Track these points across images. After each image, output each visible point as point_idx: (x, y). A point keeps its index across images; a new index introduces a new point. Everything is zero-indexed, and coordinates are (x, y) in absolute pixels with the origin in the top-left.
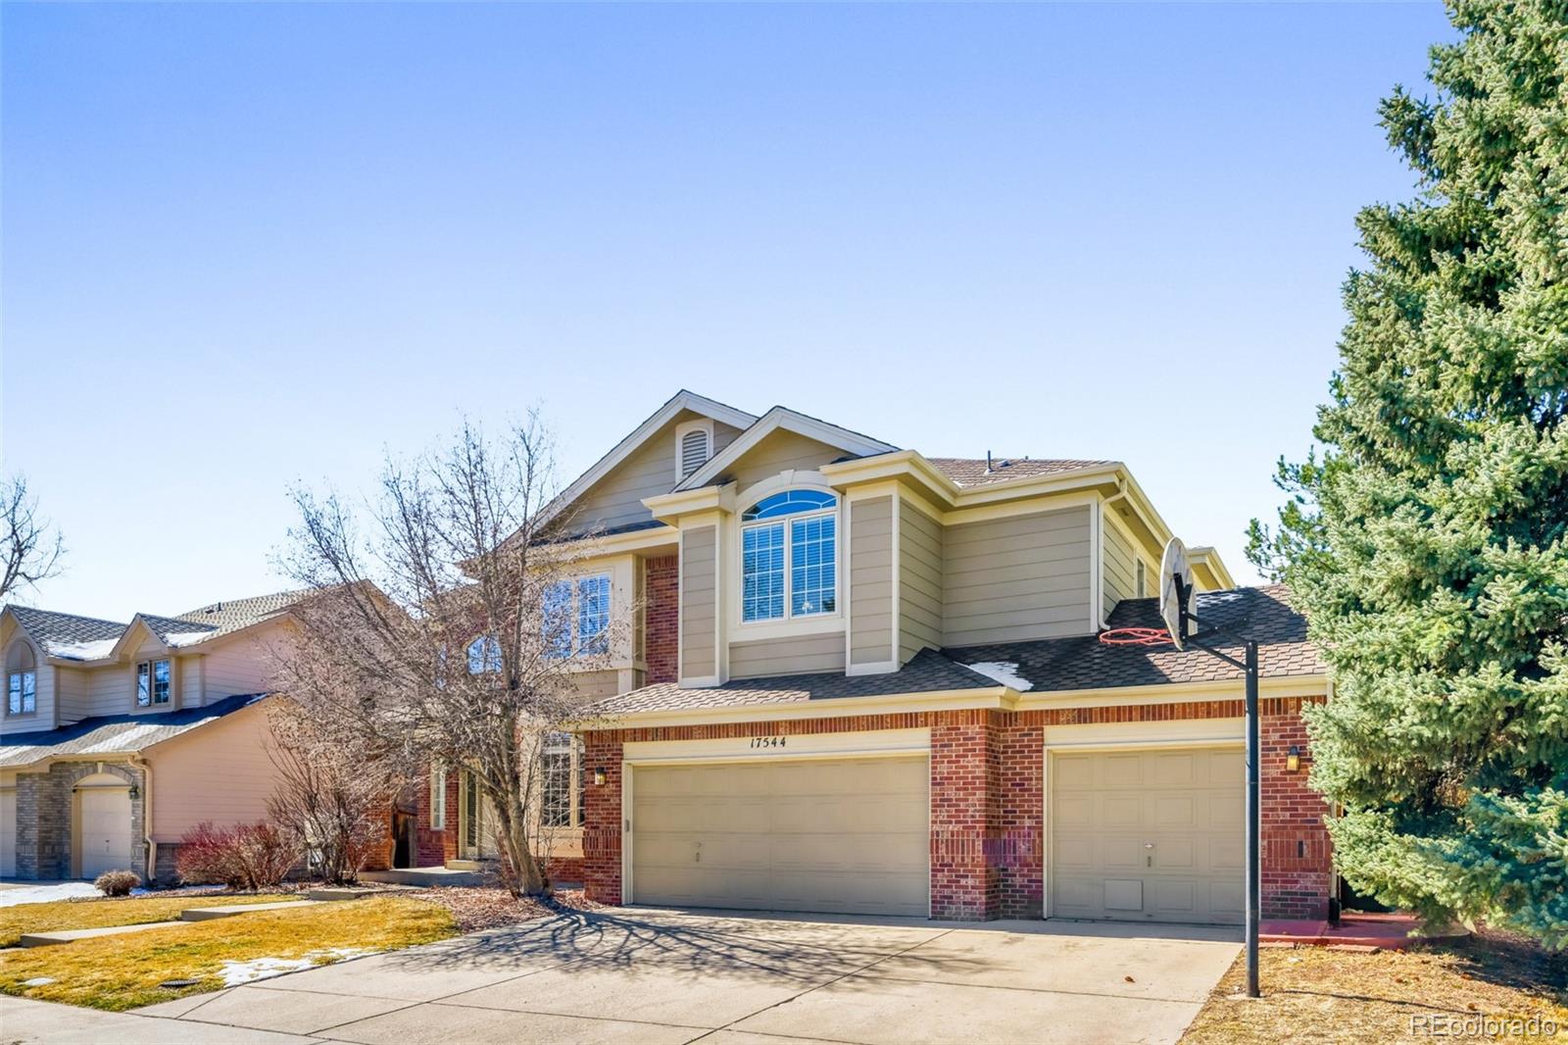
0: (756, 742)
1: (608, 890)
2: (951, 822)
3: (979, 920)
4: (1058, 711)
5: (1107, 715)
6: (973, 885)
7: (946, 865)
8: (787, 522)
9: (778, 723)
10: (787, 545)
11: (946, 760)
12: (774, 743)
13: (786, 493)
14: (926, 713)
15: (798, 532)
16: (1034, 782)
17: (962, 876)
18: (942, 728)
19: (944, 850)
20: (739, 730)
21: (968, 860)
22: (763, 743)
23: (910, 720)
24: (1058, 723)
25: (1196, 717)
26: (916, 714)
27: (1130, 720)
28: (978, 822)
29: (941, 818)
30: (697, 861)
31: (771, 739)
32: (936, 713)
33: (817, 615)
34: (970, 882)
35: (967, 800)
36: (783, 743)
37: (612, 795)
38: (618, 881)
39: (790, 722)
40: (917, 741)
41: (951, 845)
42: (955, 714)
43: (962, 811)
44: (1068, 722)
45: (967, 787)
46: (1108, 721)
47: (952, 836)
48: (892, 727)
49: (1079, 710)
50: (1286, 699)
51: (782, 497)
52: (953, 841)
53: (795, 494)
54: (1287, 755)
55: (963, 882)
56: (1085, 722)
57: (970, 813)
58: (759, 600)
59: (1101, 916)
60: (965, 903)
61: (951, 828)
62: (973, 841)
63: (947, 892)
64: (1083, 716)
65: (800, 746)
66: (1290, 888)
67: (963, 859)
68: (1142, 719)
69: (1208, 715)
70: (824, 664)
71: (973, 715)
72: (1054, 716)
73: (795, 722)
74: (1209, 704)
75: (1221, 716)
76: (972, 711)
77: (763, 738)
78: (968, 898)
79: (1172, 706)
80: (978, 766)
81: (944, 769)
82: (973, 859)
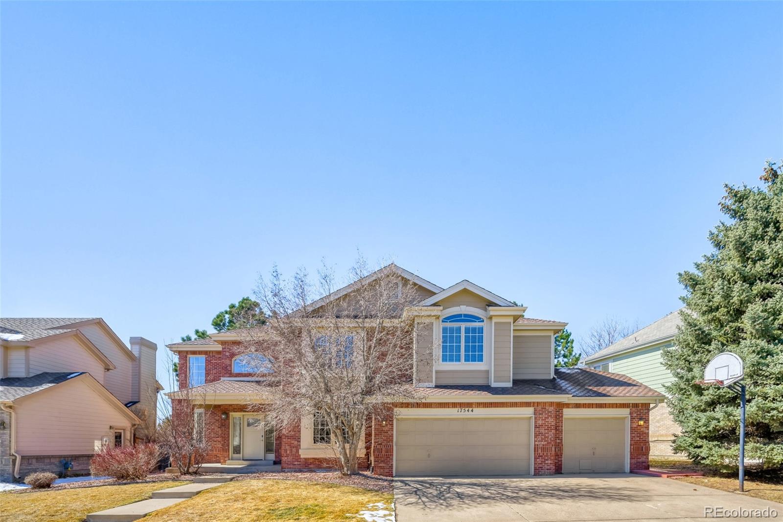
0: (460, 410)
1: (386, 471)
2: (542, 441)
3: (552, 475)
4: (569, 404)
5: (585, 406)
6: (550, 463)
7: (540, 456)
8: (463, 326)
9: (472, 403)
10: (463, 335)
11: (541, 419)
12: (468, 411)
13: (462, 314)
14: (534, 402)
15: (467, 330)
16: (560, 427)
17: (546, 460)
18: (539, 408)
19: (540, 451)
20: (454, 405)
21: (549, 454)
22: (463, 411)
23: (528, 404)
24: (569, 408)
25: (613, 408)
26: (530, 402)
27: (593, 408)
28: (552, 441)
29: (539, 440)
30: (429, 457)
31: (467, 409)
32: (538, 402)
33: (475, 363)
34: (549, 462)
35: (548, 433)
36: (472, 411)
37: (389, 430)
38: (392, 467)
39: (478, 403)
40: (529, 412)
41: (543, 449)
42: (545, 403)
43: (546, 437)
44: (572, 408)
45: (549, 429)
46: (585, 408)
47: (543, 445)
48: (520, 407)
49: (576, 404)
50: (639, 404)
51: (460, 315)
52: (544, 448)
53: (466, 315)
54: (639, 421)
55: (547, 462)
56: (578, 408)
57: (549, 438)
58: (450, 354)
59: (578, 471)
60: (547, 469)
61: (542, 443)
62: (551, 448)
63: (540, 466)
64: (578, 406)
65: (479, 412)
66: (639, 460)
67: (547, 454)
68: (596, 408)
69: (616, 407)
70: (481, 382)
71: (551, 404)
72: (568, 405)
73: (480, 403)
74: (617, 404)
75: (620, 408)
76: (551, 402)
77: (463, 409)
78: (549, 467)
79: (606, 404)
80: (552, 422)
81: (540, 422)
82: (551, 454)
